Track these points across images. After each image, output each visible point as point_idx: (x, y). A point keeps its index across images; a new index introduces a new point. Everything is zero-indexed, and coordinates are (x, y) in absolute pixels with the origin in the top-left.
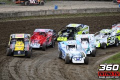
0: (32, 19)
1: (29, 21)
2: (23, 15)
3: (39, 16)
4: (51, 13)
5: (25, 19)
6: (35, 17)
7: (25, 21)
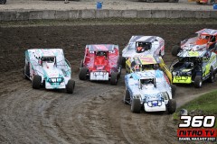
0: (55, 24)
1: (50, 27)
2: (39, 18)
3: (68, 20)
4: (90, 16)
5: (42, 25)
6: (61, 21)
7: (43, 28)
